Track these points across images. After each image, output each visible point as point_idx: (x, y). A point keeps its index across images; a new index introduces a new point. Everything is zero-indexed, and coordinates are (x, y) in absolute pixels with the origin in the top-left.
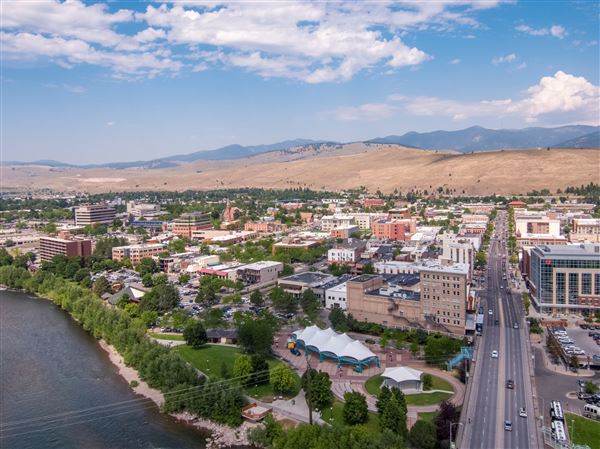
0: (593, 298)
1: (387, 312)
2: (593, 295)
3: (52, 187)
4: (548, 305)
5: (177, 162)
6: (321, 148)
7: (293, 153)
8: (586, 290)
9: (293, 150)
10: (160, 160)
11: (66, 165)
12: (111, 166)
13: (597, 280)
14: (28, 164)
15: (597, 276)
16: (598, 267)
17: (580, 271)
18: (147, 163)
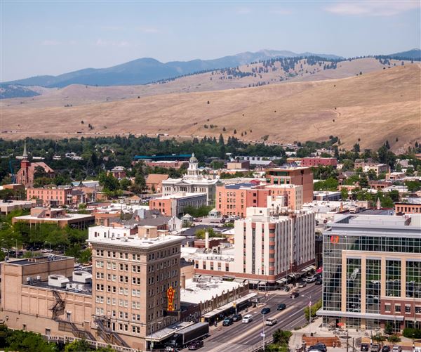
0: (403, 302)
1: (51, 314)
2: (403, 297)
4: (334, 313)
6: (297, 67)
7: (243, 75)
8: (394, 289)
9: (243, 69)
13: (409, 272)
15: (410, 264)
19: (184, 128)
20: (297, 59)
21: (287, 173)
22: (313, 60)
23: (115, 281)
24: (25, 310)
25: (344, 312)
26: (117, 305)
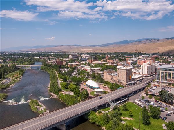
1: (111, 79)
2: (172, 79)
3: (75, 51)
4: (159, 81)
5: (108, 45)
6: (152, 40)
7: (142, 42)
8: (170, 77)
9: (142, 41)
10: (104, 45)
11: (79, 46)
12: (91, 46)
13: (173, 75)
14: (70, 45)
15: (173, 73)
16: (173, 71)
17: (168, 72)
18: (100, 45)
19: (132, 51)
20: (152, 39)
21: (150, 58)
22: (155, 39)
23: (121, 74)
24: (107, 78)
25: (160, 81)
26: (121, 78)
